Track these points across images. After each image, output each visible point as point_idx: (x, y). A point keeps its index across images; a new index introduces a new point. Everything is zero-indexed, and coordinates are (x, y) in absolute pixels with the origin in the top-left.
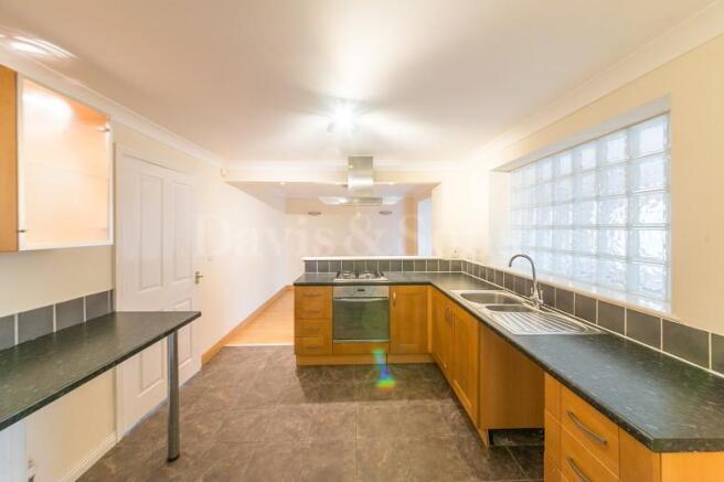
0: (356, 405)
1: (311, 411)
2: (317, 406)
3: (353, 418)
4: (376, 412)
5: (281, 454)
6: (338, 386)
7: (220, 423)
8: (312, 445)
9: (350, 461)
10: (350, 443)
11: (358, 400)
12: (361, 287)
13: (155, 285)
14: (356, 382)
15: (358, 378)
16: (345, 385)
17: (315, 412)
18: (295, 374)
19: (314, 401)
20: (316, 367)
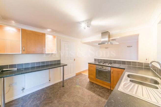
0: (94, 94)
1: (84, 90)
2: (86, 90)
3: (91, 96)
4: (97, 98)
5: (74, 94)
6: (94, 88)
7: (71, 85)
8: (79, 96)
9: (83, 104)
10: (86, 100)
11: (95, 94)
12: (103, 66)
13: (67, 60)
14: (98, 90)
15: (100, 89)
16: (95, 89)
17: (85, 91)
18: (88, 82)
19: (87, 89)
20: (93, 83)
